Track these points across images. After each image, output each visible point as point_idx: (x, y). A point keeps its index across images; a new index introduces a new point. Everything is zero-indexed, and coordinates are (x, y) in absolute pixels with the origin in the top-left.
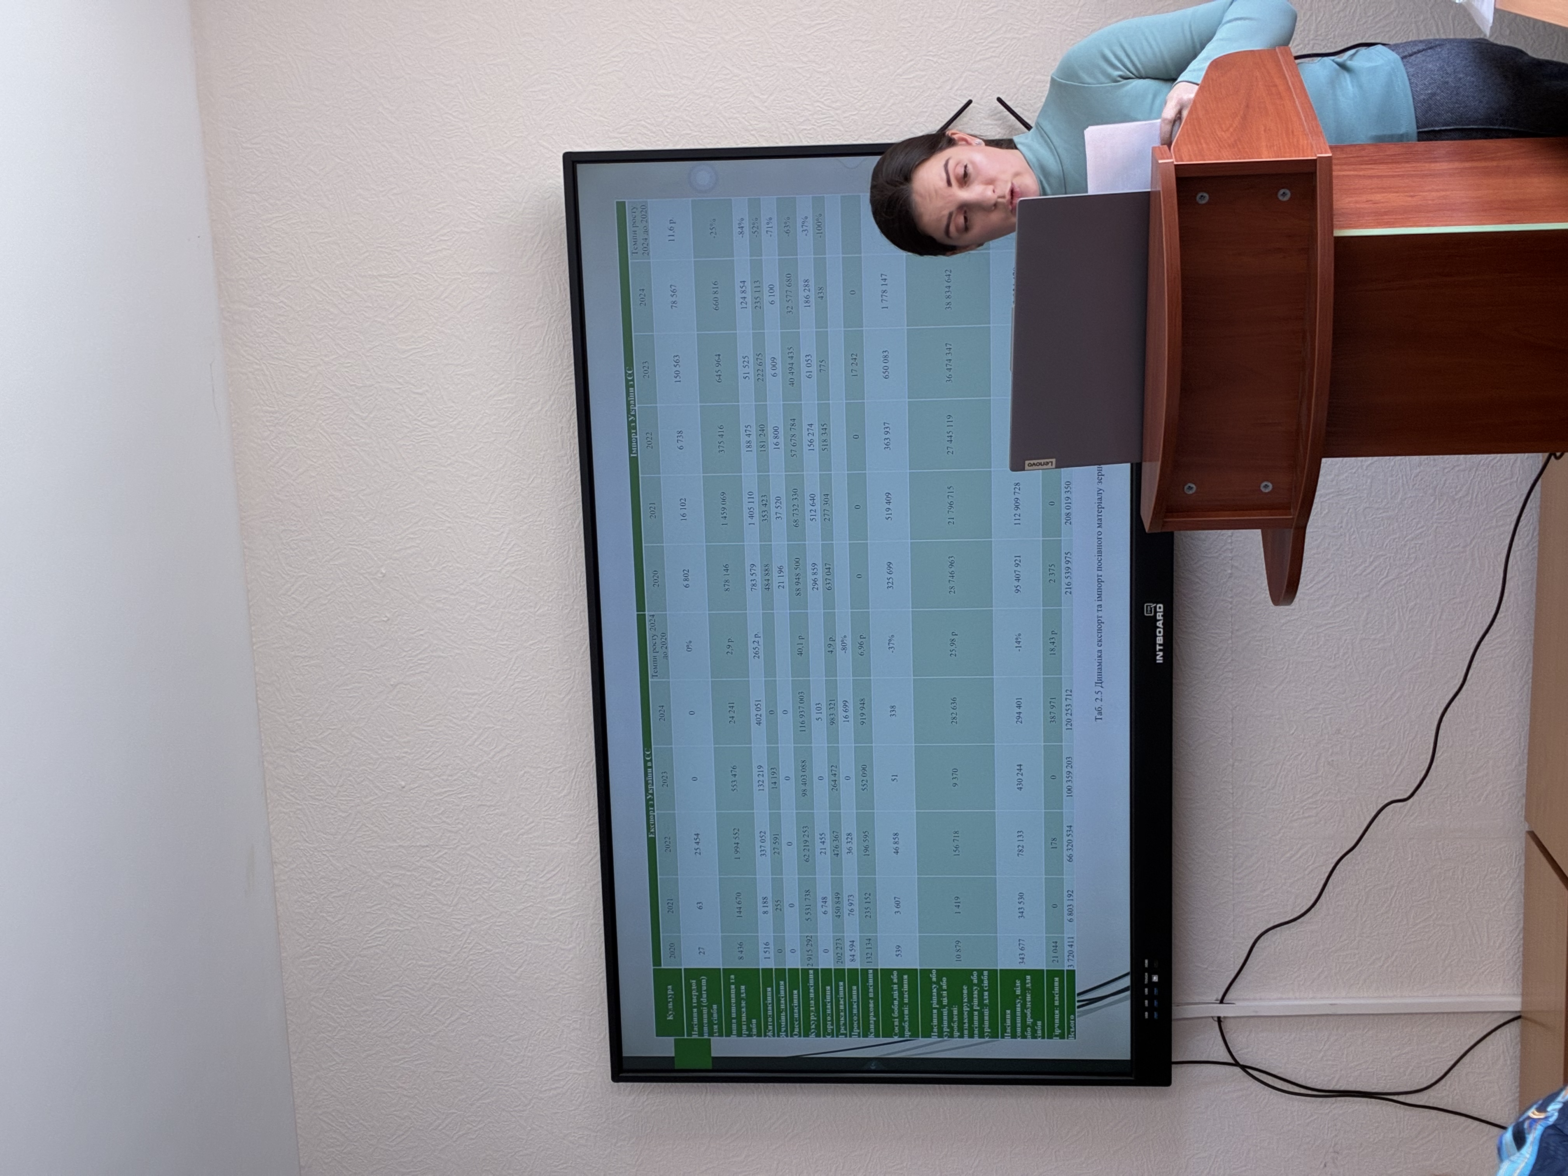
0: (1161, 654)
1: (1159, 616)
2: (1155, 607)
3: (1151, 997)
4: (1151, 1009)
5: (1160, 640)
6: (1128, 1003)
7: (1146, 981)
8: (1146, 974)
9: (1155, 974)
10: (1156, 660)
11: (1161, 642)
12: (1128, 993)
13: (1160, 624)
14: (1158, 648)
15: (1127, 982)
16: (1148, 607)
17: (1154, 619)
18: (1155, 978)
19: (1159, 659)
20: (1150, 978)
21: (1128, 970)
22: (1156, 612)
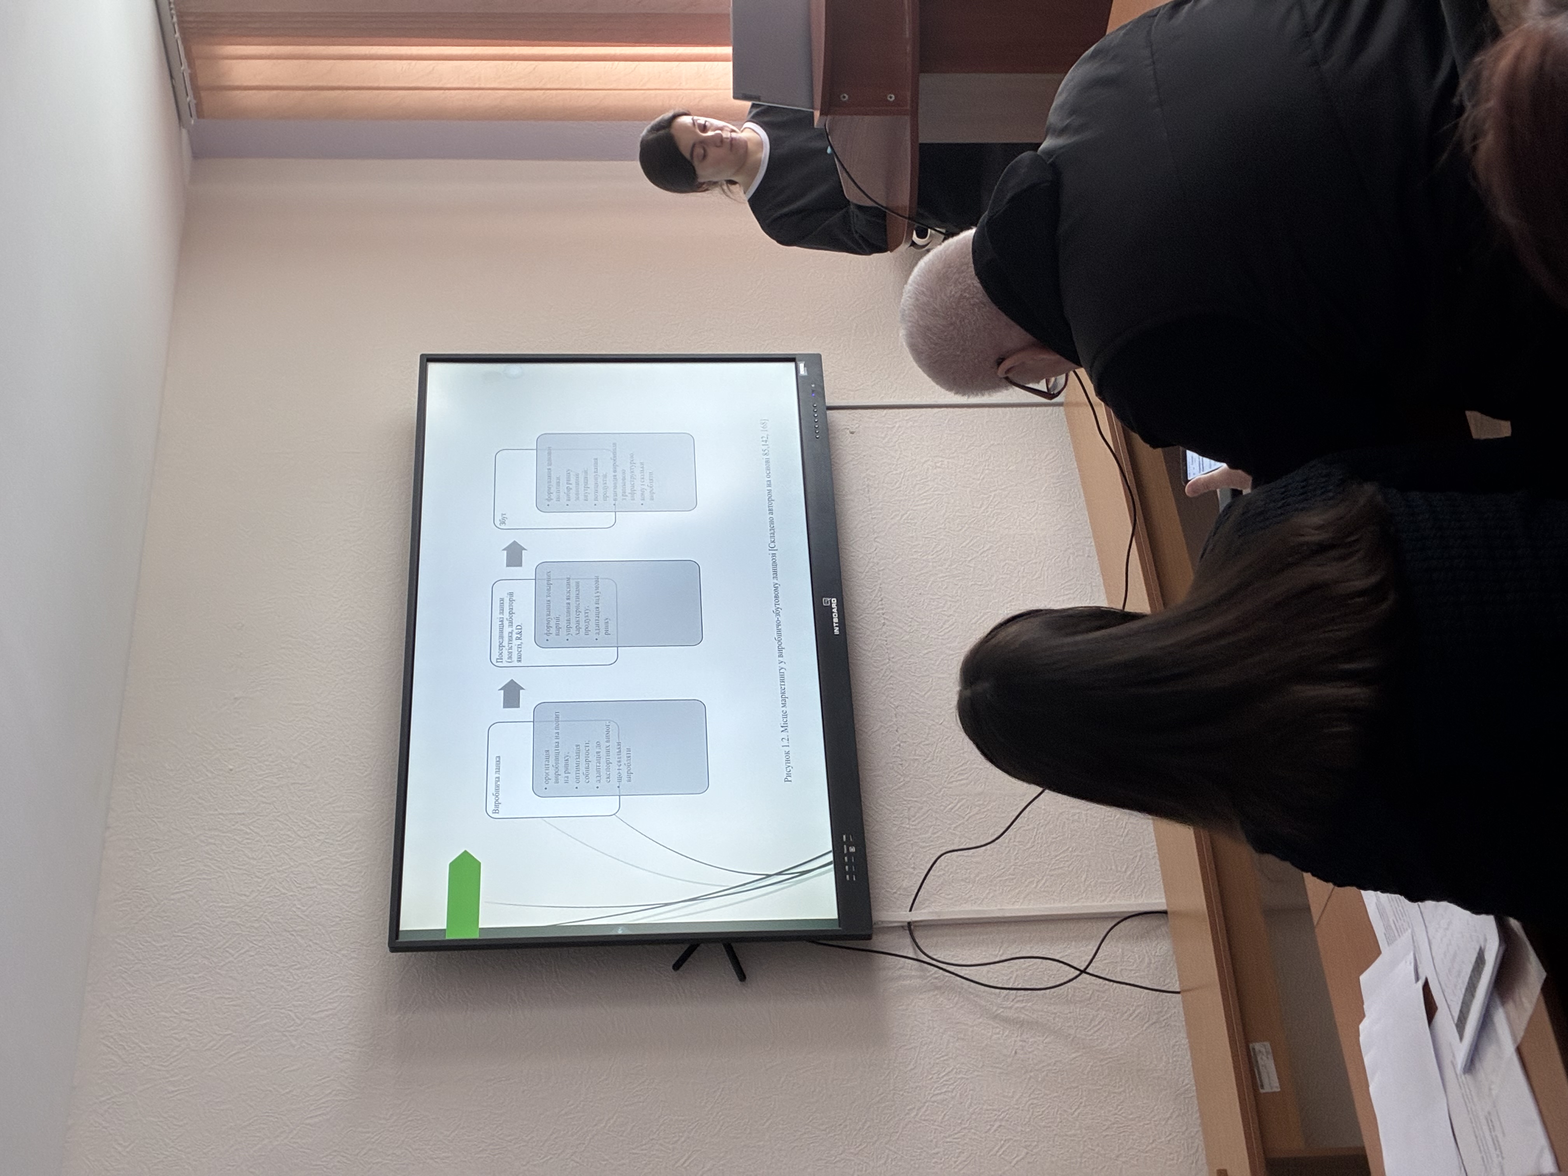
0: (837, 628)
1: (834, 605)
2: (831, 601)
3: (850, 863)
4: (850, 873)
5: (836, 620)
6: (833, 873)
7: (845, 851)
8: (845, 846)
9: (852, 846)
10: (834, 632)
11: (837, 621)
12: (832, 866)
13: (835, 610)
14: (835, 625)
15: (830, 858)
16: (826, 601)
17: (831, 608)
18: (852, 849)
19: (836, 631)
20: (848, 849)
21: (830, 848)
22: (831, 603)
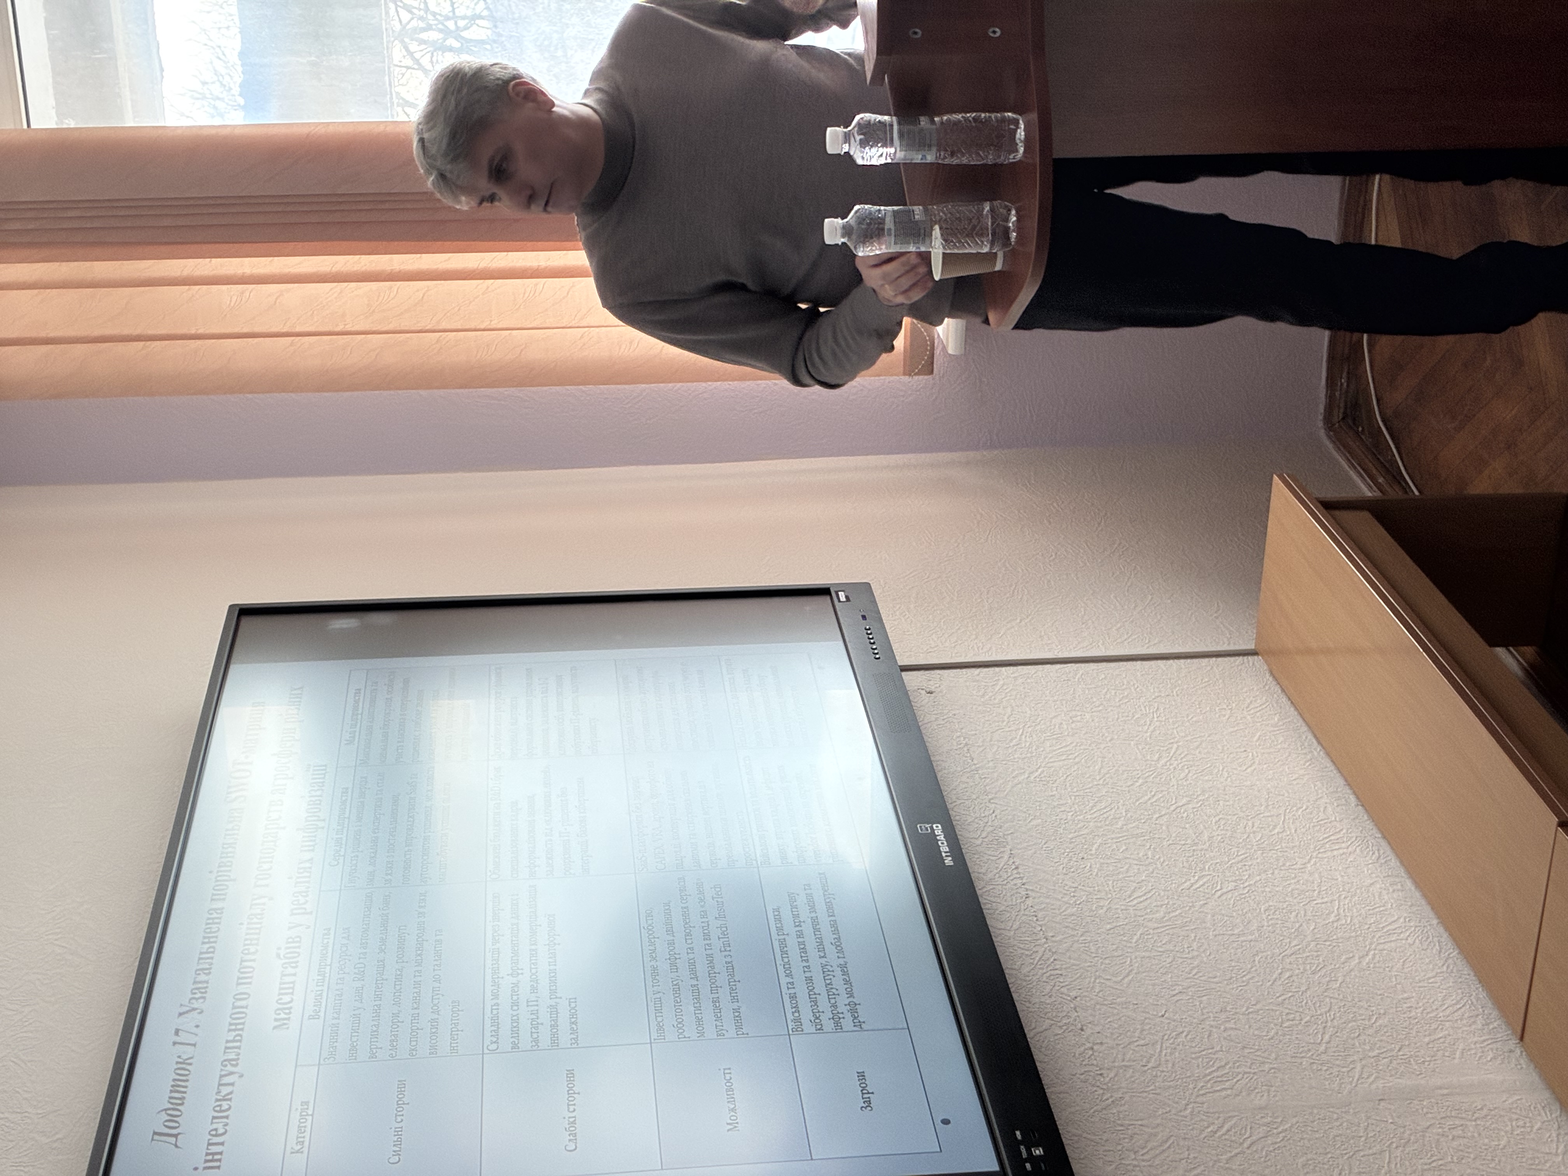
0: (950, 858)
1: (938, 832)
2: (932, 828)
5: (944, 848)
7: (1025, 1156)
8: (1023, 1152)
9: (1037, 1146)
10: (945, 864)
11: (948, 850)
13: (941, 837)
14: (944, 854)
16: (923, 829)
18: (1038, 1152)
19: (948, 861)
20: (1029, 1154)
22: (933, 830)
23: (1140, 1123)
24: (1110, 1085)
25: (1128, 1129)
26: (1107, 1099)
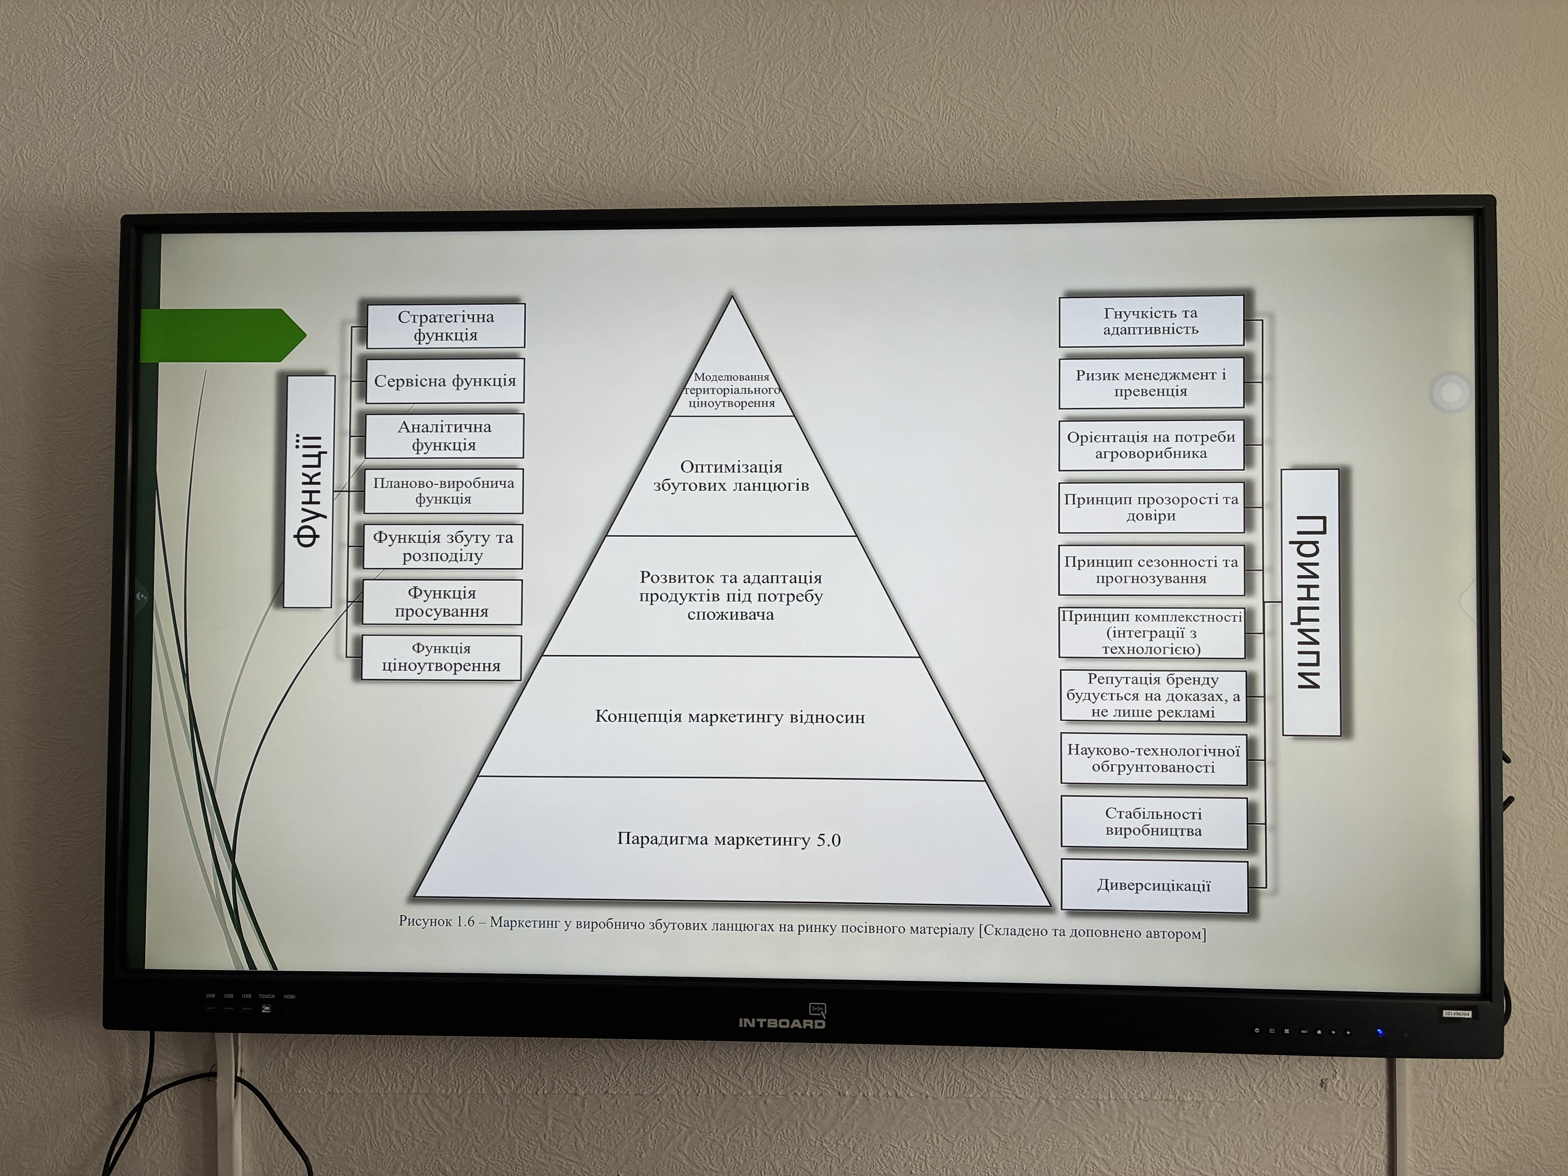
0: (753, 1025)
1: (808, 1023)
2: (821, 1018)
3: (238, 1002)
4: (219, 1002)
5: (772, 1023)
6: (232, 967)
8: (273, 996)
9: (273, 1009)
10: (744, 1016)
11: (769, 1026)
12: (246, 968)
13: (796, 1023)
14: (761, 1021)
15: (262, 965)
17: (803, 1015)
18: (266, 1009)
19: (745, 1022)
20: (267, 1002)
21: (283, 966)
22: (814, 1018)
23: (466, 1109)
24: (522, 1097)
25: (459, 1097)
26: (502, 1089)
